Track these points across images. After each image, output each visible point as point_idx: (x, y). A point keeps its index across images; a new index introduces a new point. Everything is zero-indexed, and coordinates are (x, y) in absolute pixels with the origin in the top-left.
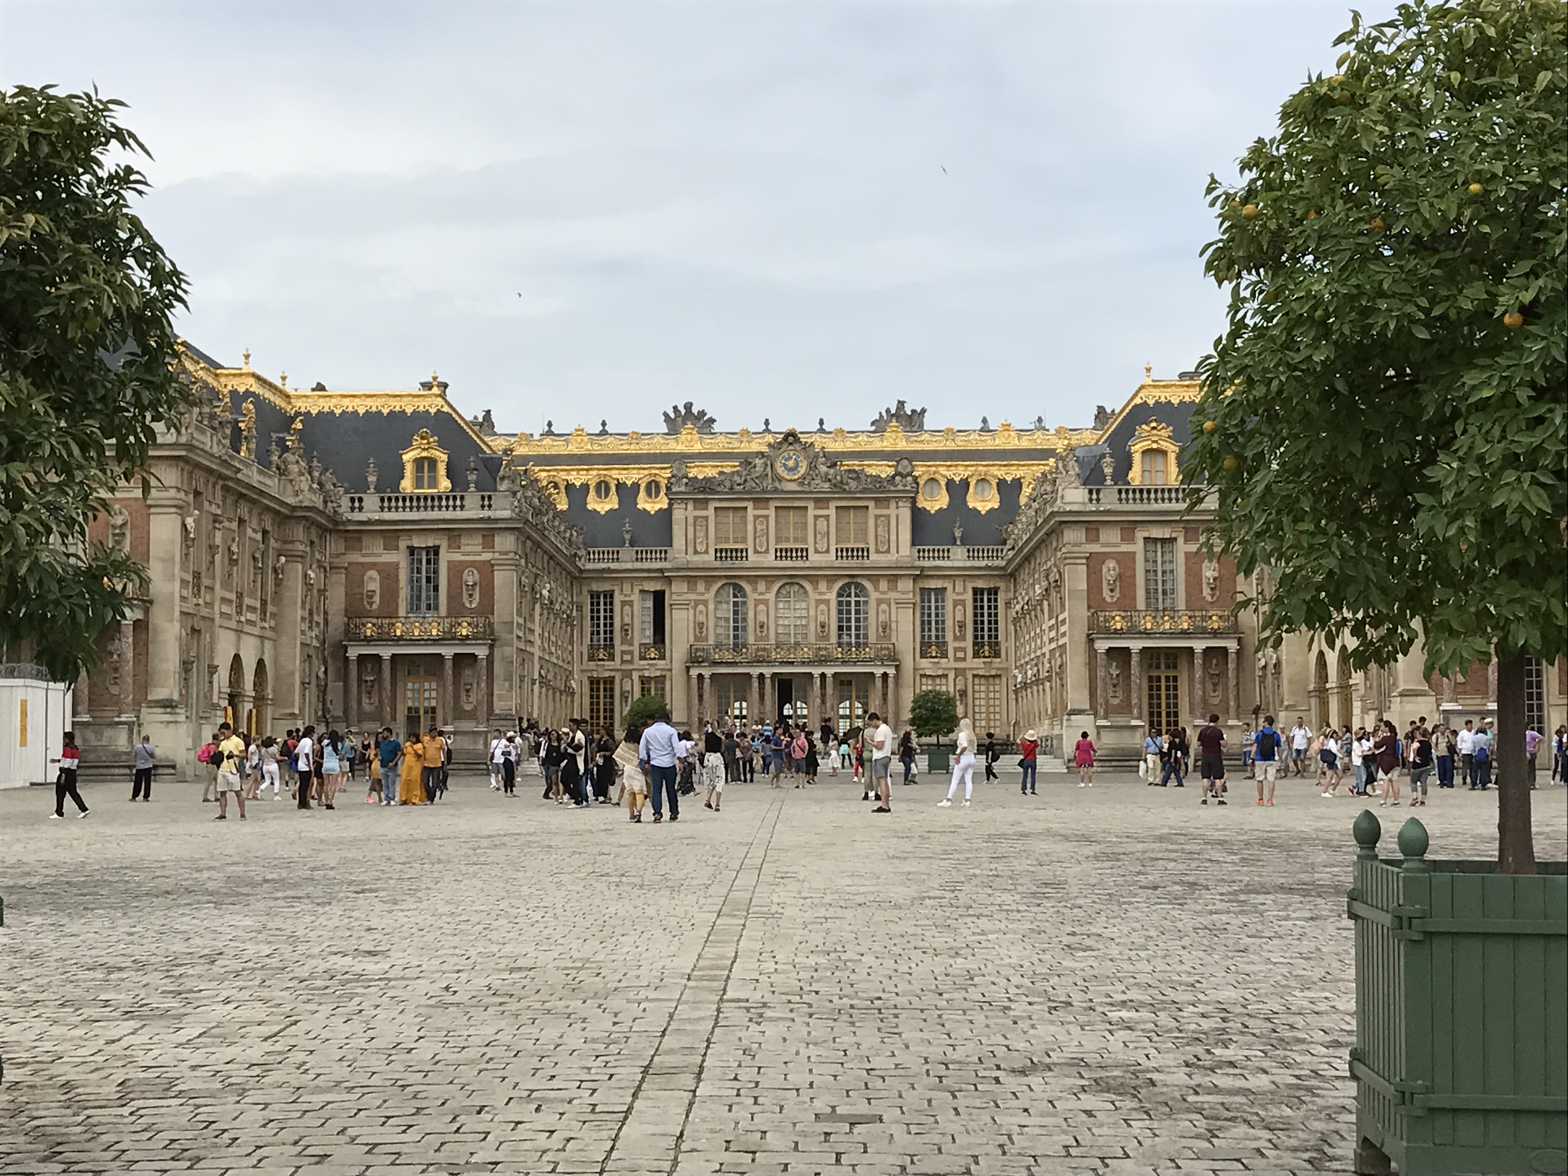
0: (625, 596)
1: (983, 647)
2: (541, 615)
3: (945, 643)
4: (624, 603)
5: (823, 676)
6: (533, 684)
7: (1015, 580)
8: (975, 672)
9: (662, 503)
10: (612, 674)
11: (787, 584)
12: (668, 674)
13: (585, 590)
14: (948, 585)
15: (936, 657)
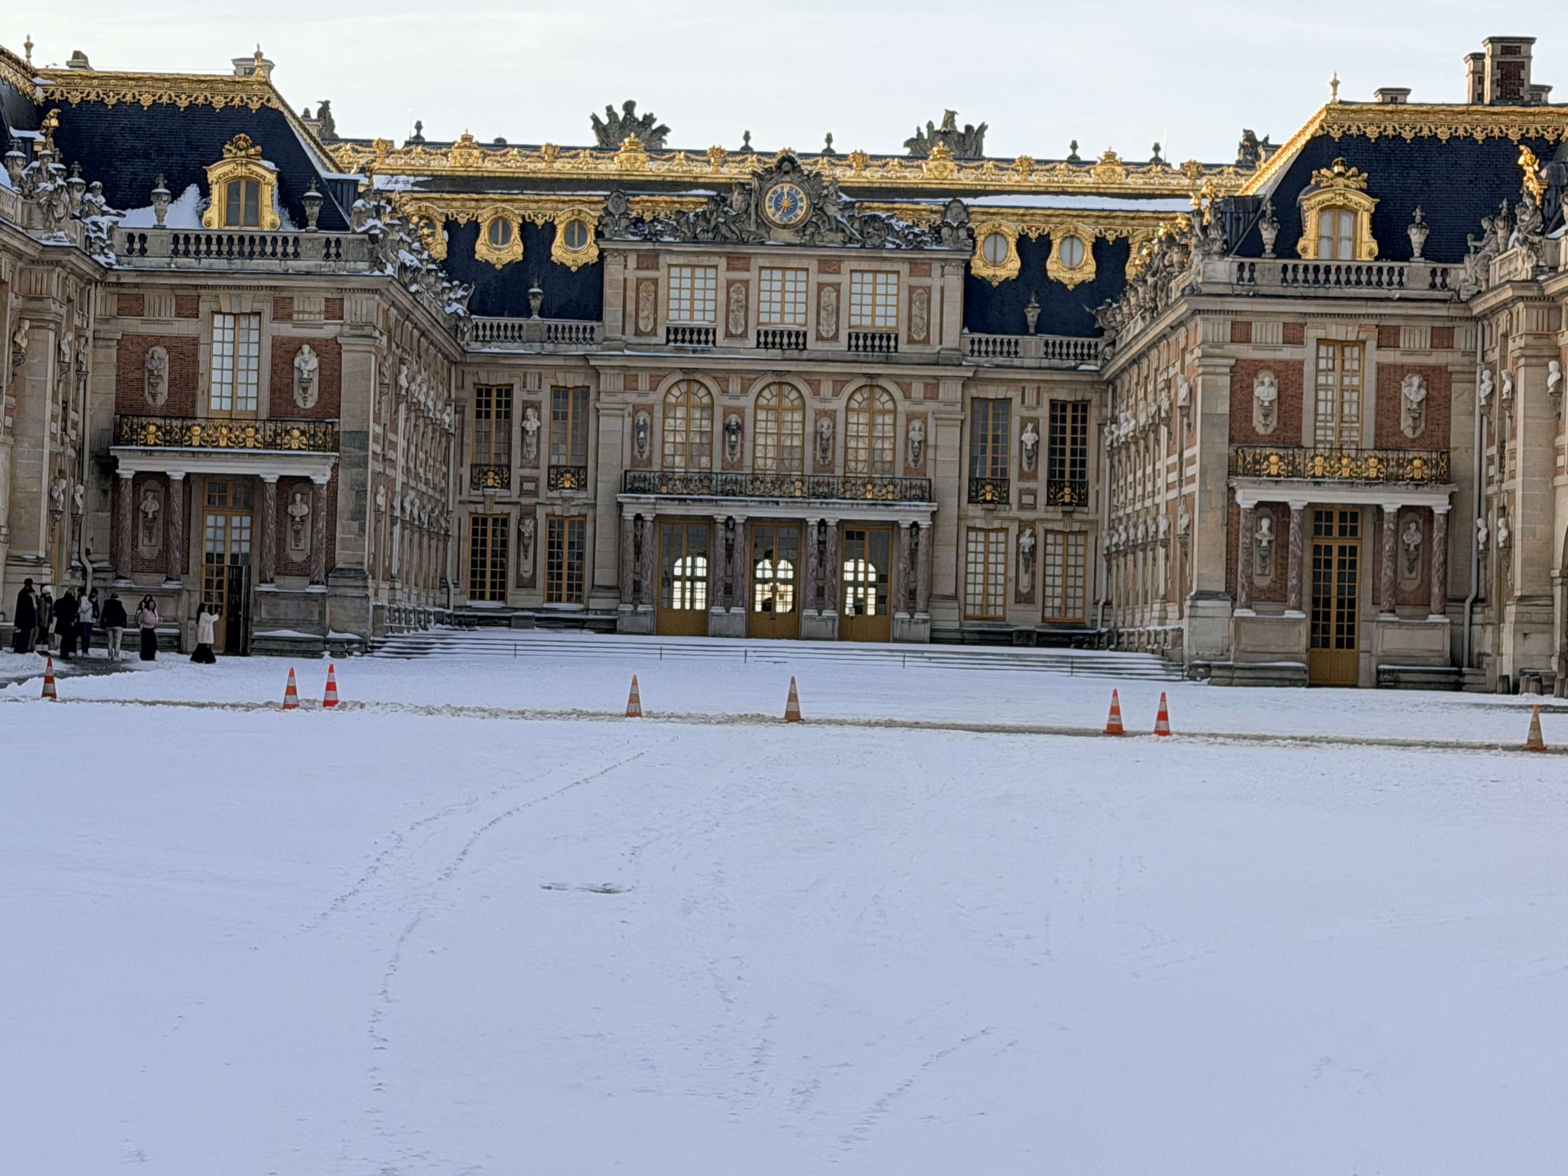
0: (530, 392)
1: (1062, 489)
2: (407, 420)
3: (1006, 481)
4: (526, 405)
5: (822, 523)
6: (393, 524)
7: (1114, 390)
8: (1049, 526)
9: (589, 253)
10: (506, 509)
11: (774, 383)
12: (590, 514)
13: (469, 381)
14: (1013, 394)
15: (992, 501)
